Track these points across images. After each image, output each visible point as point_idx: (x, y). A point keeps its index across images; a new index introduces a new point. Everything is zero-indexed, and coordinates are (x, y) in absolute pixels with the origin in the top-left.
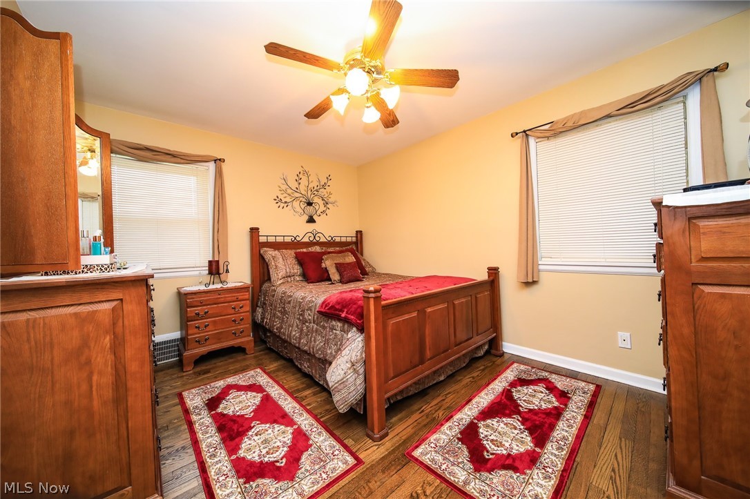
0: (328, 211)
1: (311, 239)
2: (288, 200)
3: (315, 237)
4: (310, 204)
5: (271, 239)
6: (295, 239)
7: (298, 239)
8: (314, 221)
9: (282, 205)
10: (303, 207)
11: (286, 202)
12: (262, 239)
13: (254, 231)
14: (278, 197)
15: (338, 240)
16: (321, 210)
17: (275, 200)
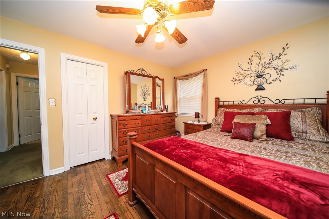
0: (282, 78)
1: (255, 102)
2: (241, 78)
3: (259, 101)
4: (260, 76)
5: (226, 103)
6: (242, 102)
7: (243, 102)
8: (263, 89)
9: (236, 82)
10: (252, 79)
11: (239, 80)
12: (221, 103)
13: (217, 100)
14: (234, 78)
15: (287, 102)
16: (273, 77)
17: (232, 80)
